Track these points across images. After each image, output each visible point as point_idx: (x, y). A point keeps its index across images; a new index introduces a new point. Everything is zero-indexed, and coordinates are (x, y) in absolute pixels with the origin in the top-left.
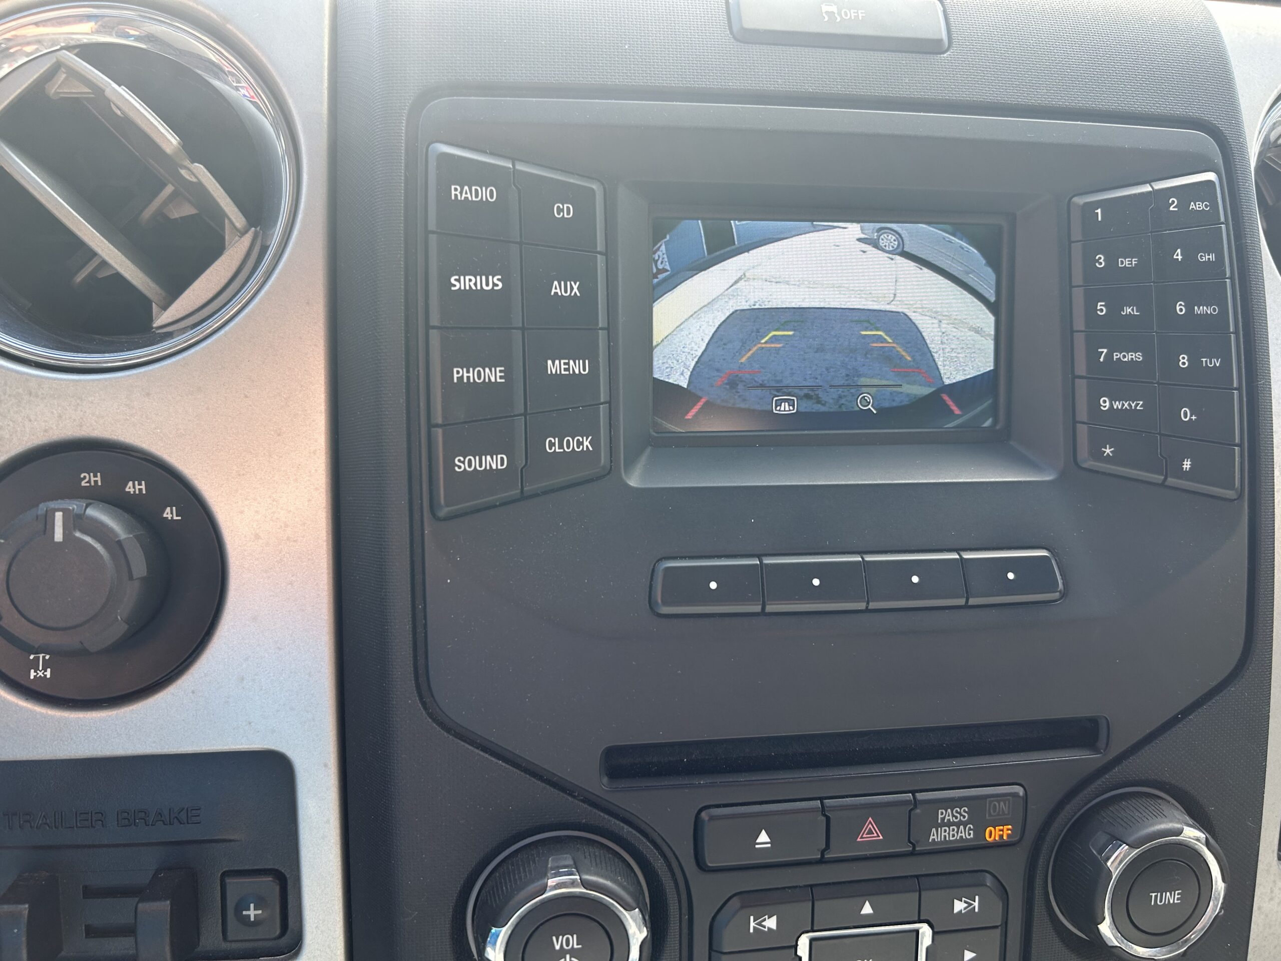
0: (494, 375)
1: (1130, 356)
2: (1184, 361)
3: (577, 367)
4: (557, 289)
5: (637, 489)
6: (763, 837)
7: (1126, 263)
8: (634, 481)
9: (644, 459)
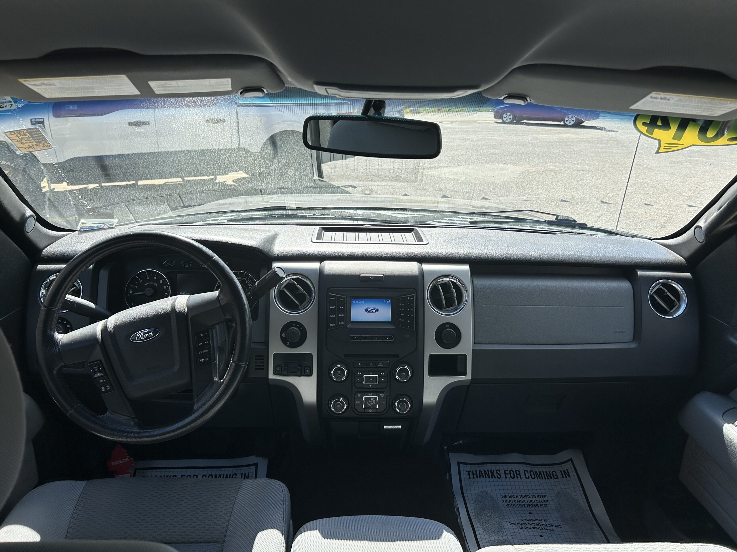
0: (334, 316)
1: (403, 315)
2: (409, 316)
3: (342, 315)
4: (341, 307)
5: (349, 328)
6: (360, 364)
7: (403, 304)
8: (348, 327)
9: (350, 324)
